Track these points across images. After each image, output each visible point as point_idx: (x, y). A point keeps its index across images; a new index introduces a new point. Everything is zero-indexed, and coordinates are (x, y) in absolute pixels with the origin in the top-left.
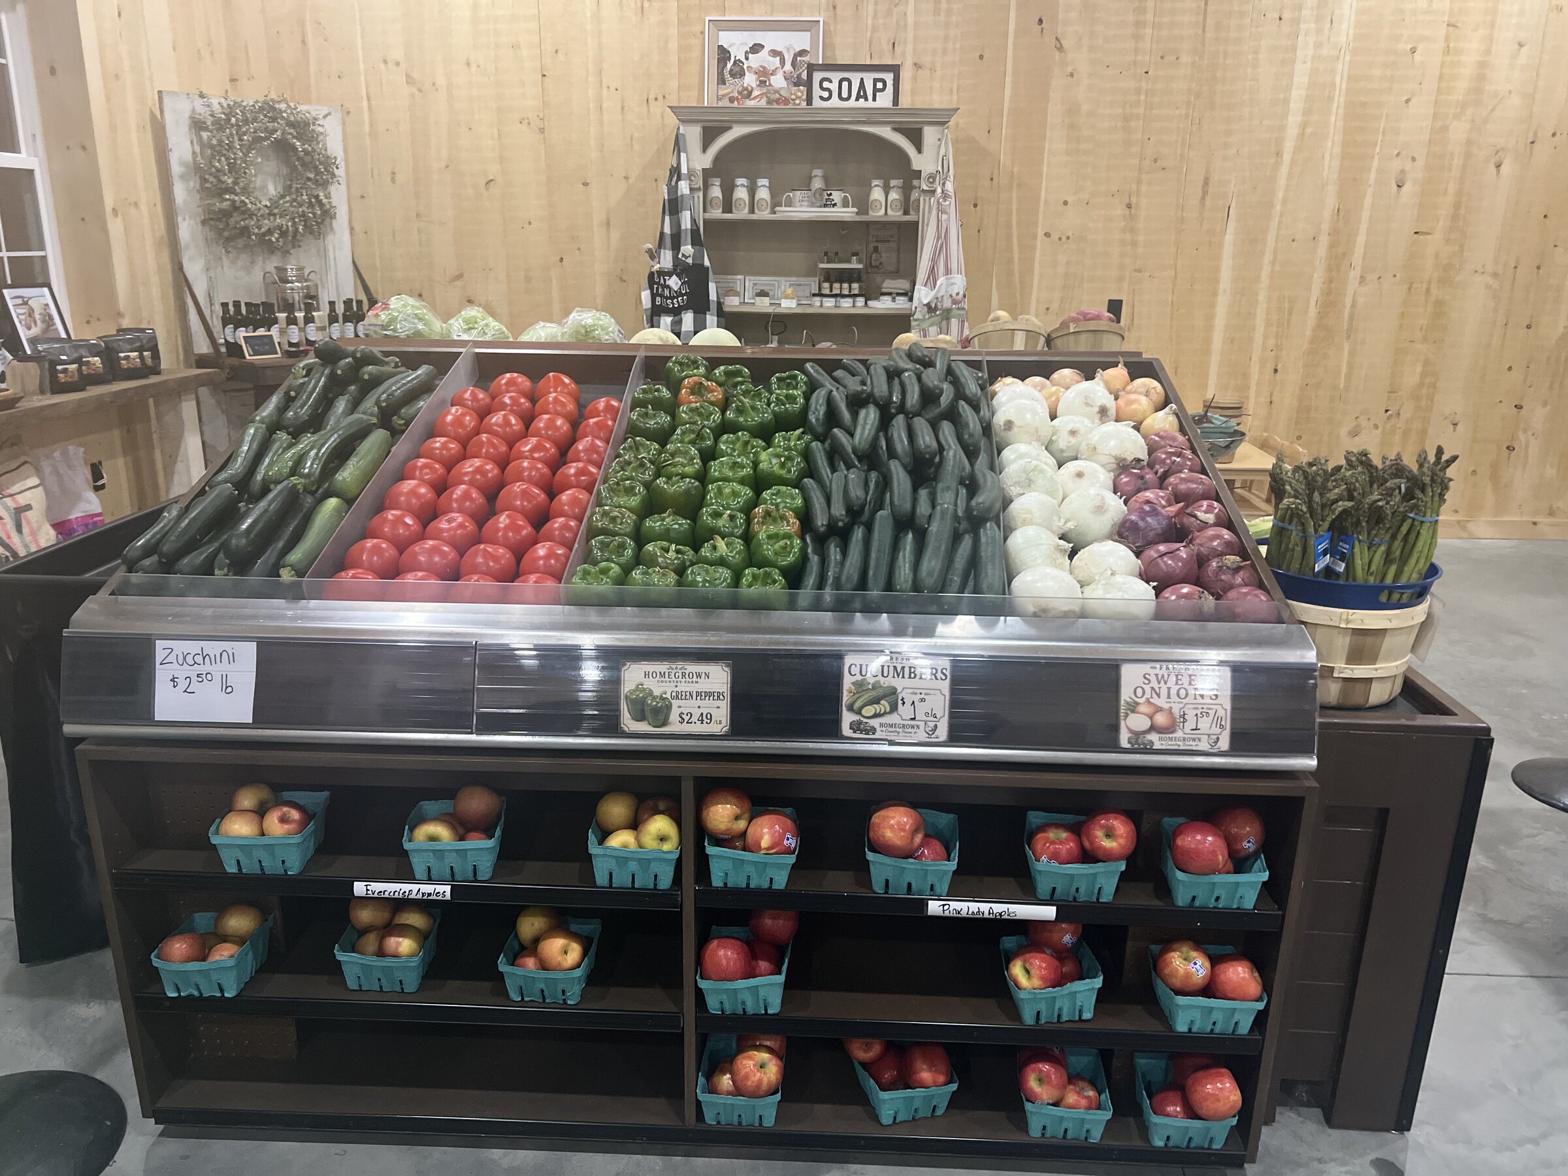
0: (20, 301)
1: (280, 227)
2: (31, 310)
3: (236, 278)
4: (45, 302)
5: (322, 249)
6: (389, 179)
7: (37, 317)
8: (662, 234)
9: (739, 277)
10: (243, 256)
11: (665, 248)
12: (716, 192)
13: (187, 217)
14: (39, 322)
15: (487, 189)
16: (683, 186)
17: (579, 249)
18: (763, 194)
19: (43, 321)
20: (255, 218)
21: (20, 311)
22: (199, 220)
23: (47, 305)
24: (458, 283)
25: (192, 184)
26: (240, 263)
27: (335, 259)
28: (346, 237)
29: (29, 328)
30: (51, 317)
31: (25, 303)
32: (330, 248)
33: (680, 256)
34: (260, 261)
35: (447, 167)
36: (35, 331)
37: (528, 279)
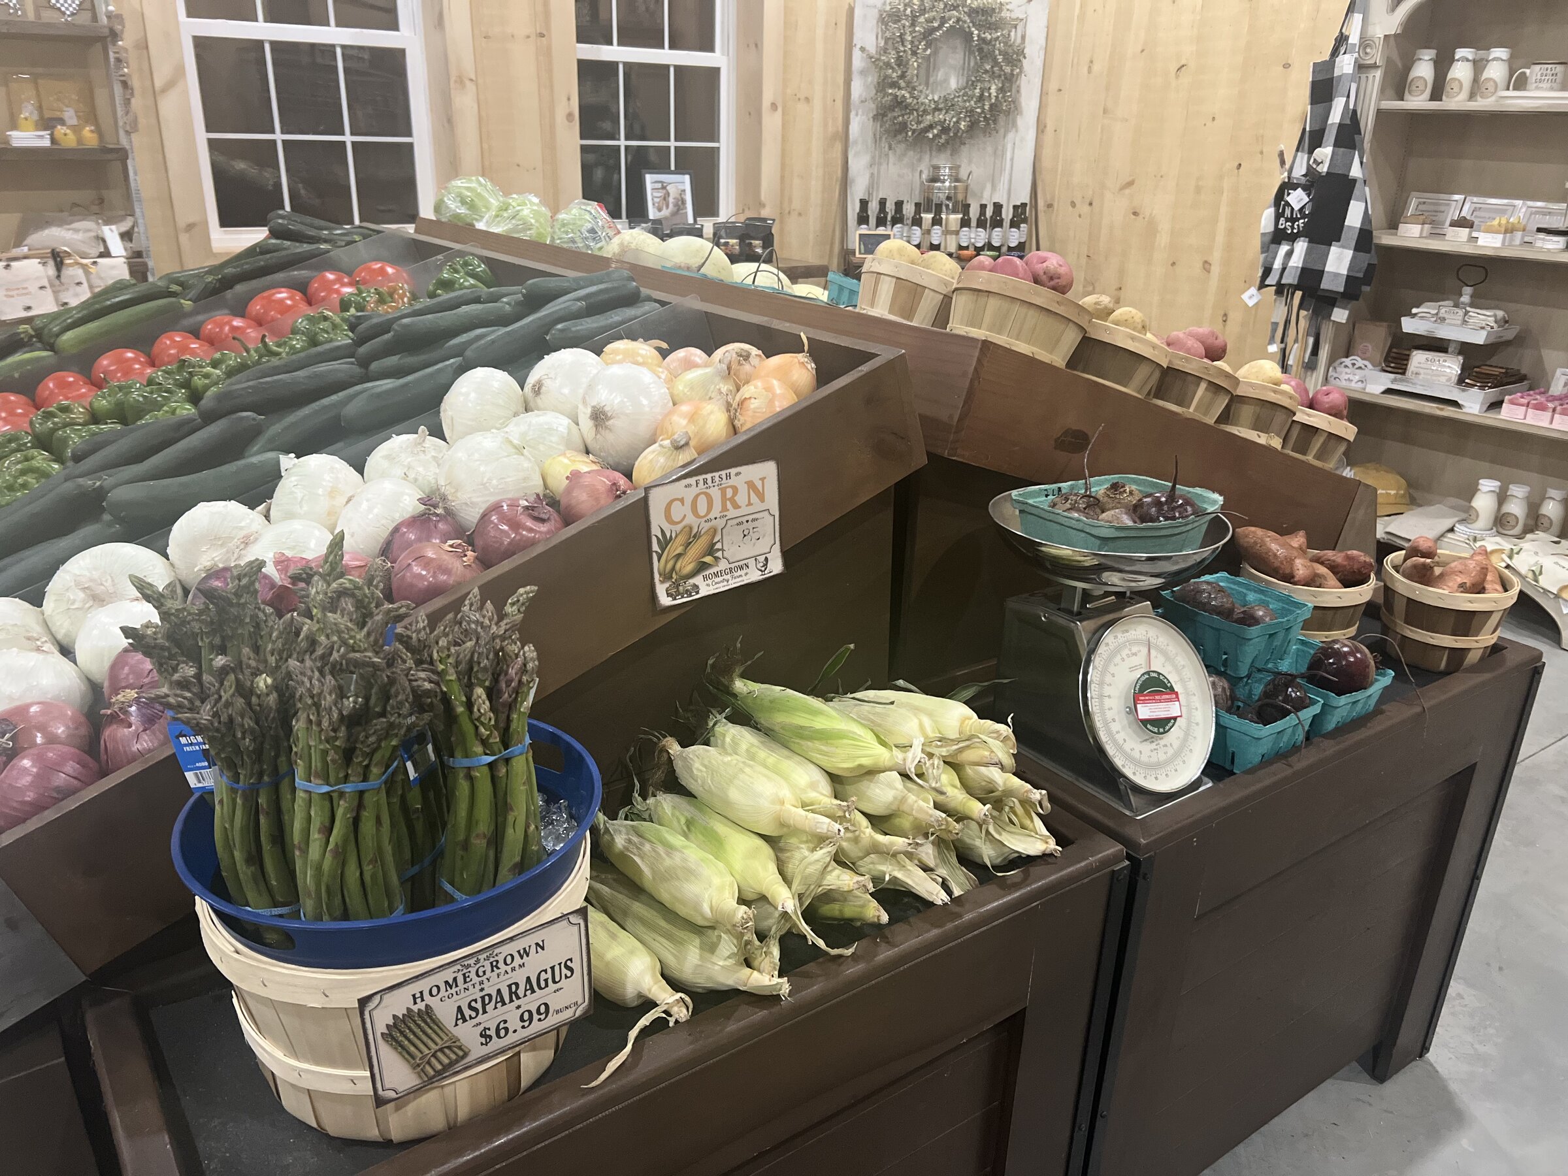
0: (659, 185)
1: (942, 123)
2: (668, 194)
3: (899, 175)
4: (683, 188)
5: (1000, 148)
6: (1085, 69)
7: (671, 200)
8: (1304, 129)
9: (1456, 197)
10: (911, 153)
11: (1303, 151)
12: (1424, 70)
13: (860, 112)
14: (671, 206)
15: (1177, 77)
16: (1346, 61)
17: (1262, 153)
18: (1496, 71)
19: (676, 205)
20: (915, 113)
21: (656, 194)
22: (871, 115)
23: (684, 191)
24: (1127, 191)
25: (870, 79)
26: (906, 160)
27: (1012, 159)
28: (1031, 135)
29: (660, 210)
30: (684, 202)
31: (664, 188)
32: (1009, 147)
33: (1311, 162)
34: (927, 157)
35: (1143, 51)
36: (665, 213)
37: (1198, 190)
